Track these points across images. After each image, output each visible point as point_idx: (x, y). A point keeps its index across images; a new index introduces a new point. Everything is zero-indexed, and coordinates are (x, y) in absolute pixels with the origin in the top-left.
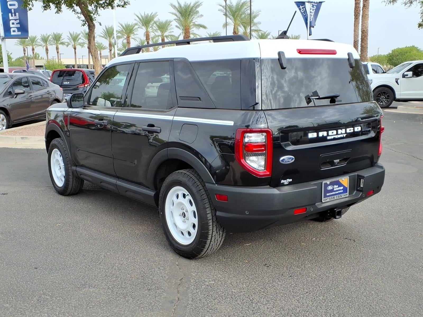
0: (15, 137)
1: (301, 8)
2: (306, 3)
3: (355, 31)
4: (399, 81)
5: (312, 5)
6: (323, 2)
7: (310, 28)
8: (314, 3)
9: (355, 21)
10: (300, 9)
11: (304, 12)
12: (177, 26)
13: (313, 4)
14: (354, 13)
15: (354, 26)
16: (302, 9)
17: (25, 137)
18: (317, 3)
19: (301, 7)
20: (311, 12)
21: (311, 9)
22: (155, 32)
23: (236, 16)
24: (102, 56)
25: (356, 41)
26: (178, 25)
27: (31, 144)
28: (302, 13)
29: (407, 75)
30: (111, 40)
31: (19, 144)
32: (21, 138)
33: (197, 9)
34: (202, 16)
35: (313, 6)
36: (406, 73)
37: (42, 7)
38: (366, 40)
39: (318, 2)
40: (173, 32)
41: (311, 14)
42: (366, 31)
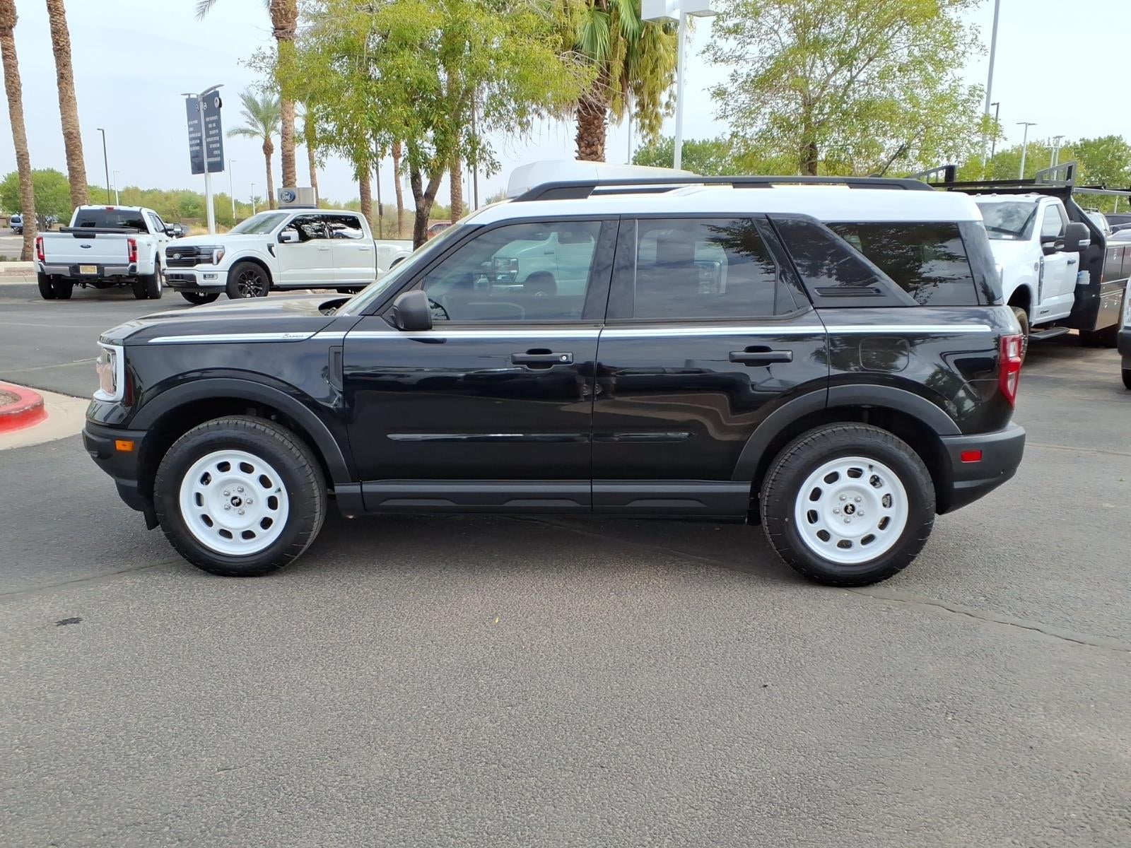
3: (15, 130)
4: (274, 249)
9: (11, 107)
14: (5, 89)
25: (22, 155)
29: (289, 238)
36: (284, 234)
42: (75, 135)
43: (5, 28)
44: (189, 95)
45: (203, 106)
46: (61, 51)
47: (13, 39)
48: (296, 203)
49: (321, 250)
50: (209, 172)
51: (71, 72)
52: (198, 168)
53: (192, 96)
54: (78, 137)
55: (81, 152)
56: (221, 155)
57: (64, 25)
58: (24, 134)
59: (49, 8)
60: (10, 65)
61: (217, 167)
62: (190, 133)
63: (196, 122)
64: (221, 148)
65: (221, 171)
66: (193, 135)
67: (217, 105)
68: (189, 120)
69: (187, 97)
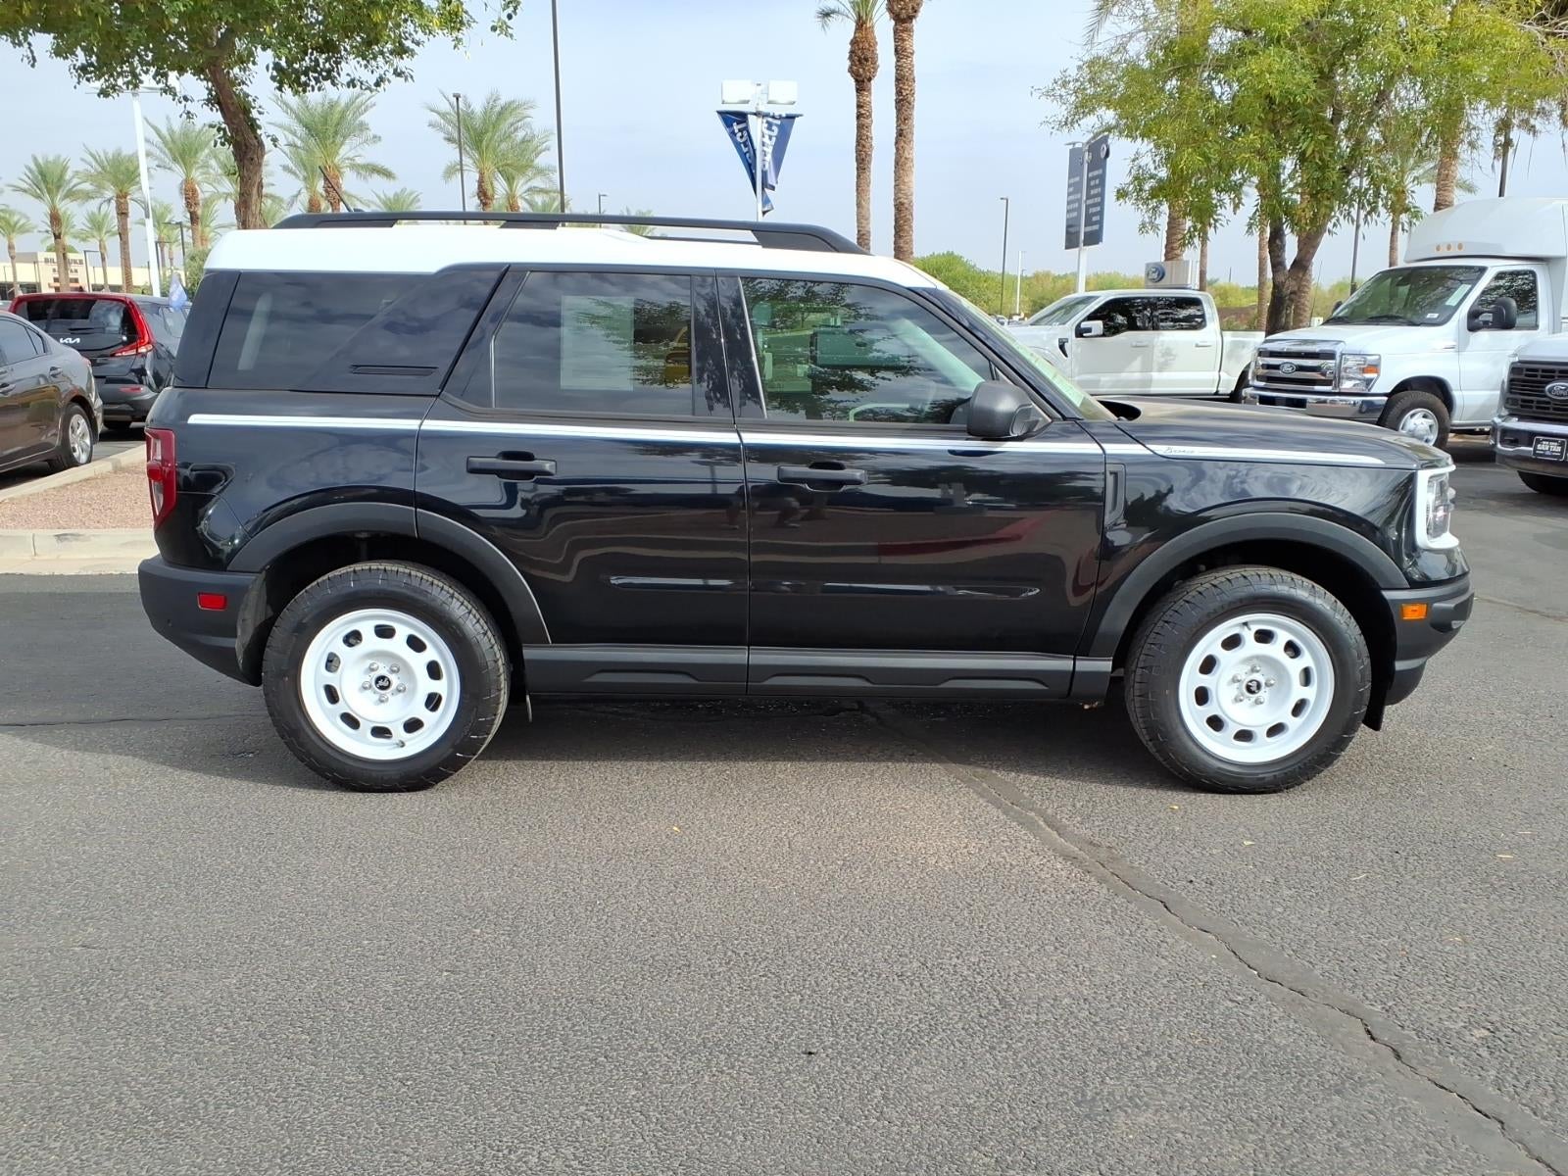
0: (29, 533)
1: (736, 131)
2: (751, 119)
3: (859, 205)
4: (1067, 346)
5: (767, 122)
6: (798, 116)
7: (763, 189)
8: (773, 117)
9: (858, 176)
10: (733, 134)
11: (745, 144)
12: (286, 168)
13: (770, 120)
14: (855, 155)
15: (857, 190)
16: (740, 134)
17: (72, 535)
18: (781, 117)
19: (736, 128)
20: (763, 144)
21: (763, 136)
22: (216, 185)
23: (484, 143)
24: (19, 254)
26: (291, 165)
27: (96, 556)
28: (737, 145)
29: (1089, 330)
30: (57, 201)
31: (46, 557)
32: (58, 536)
33: (362, 118)
34: (376, 138)
35: (770, 126)
36: (1085, 325)
37: (72, 70)
38: (908, 233)
39: (784, 115)
40: (273, 185)
41: (765, 149)
42: (906, 206)
43: (863, 81)
44: (1074, 144)
45: (1087, 157)
46: (903, 103)
47: (870, 94)
48: (1165, 281)
49: (1136, 346)
50: (1084, 245)
51: (911, 127)
52: (1071, 242)
53: (1077, 146)
54: (909, 209)
55: (911, 227)
56: (1100, 223)
57: (909, 69)
58: (869, 210)
59: (896, 50)
60: (863, 125)
61: (1094, 238)
62: (1069, 194)
63: (1077, 179)
64: (1101, 213)
65: (1097, 243)
66: (1072, 197)
67: (1103, 155)
68: (1069, 178)
69: (1071, 147)
